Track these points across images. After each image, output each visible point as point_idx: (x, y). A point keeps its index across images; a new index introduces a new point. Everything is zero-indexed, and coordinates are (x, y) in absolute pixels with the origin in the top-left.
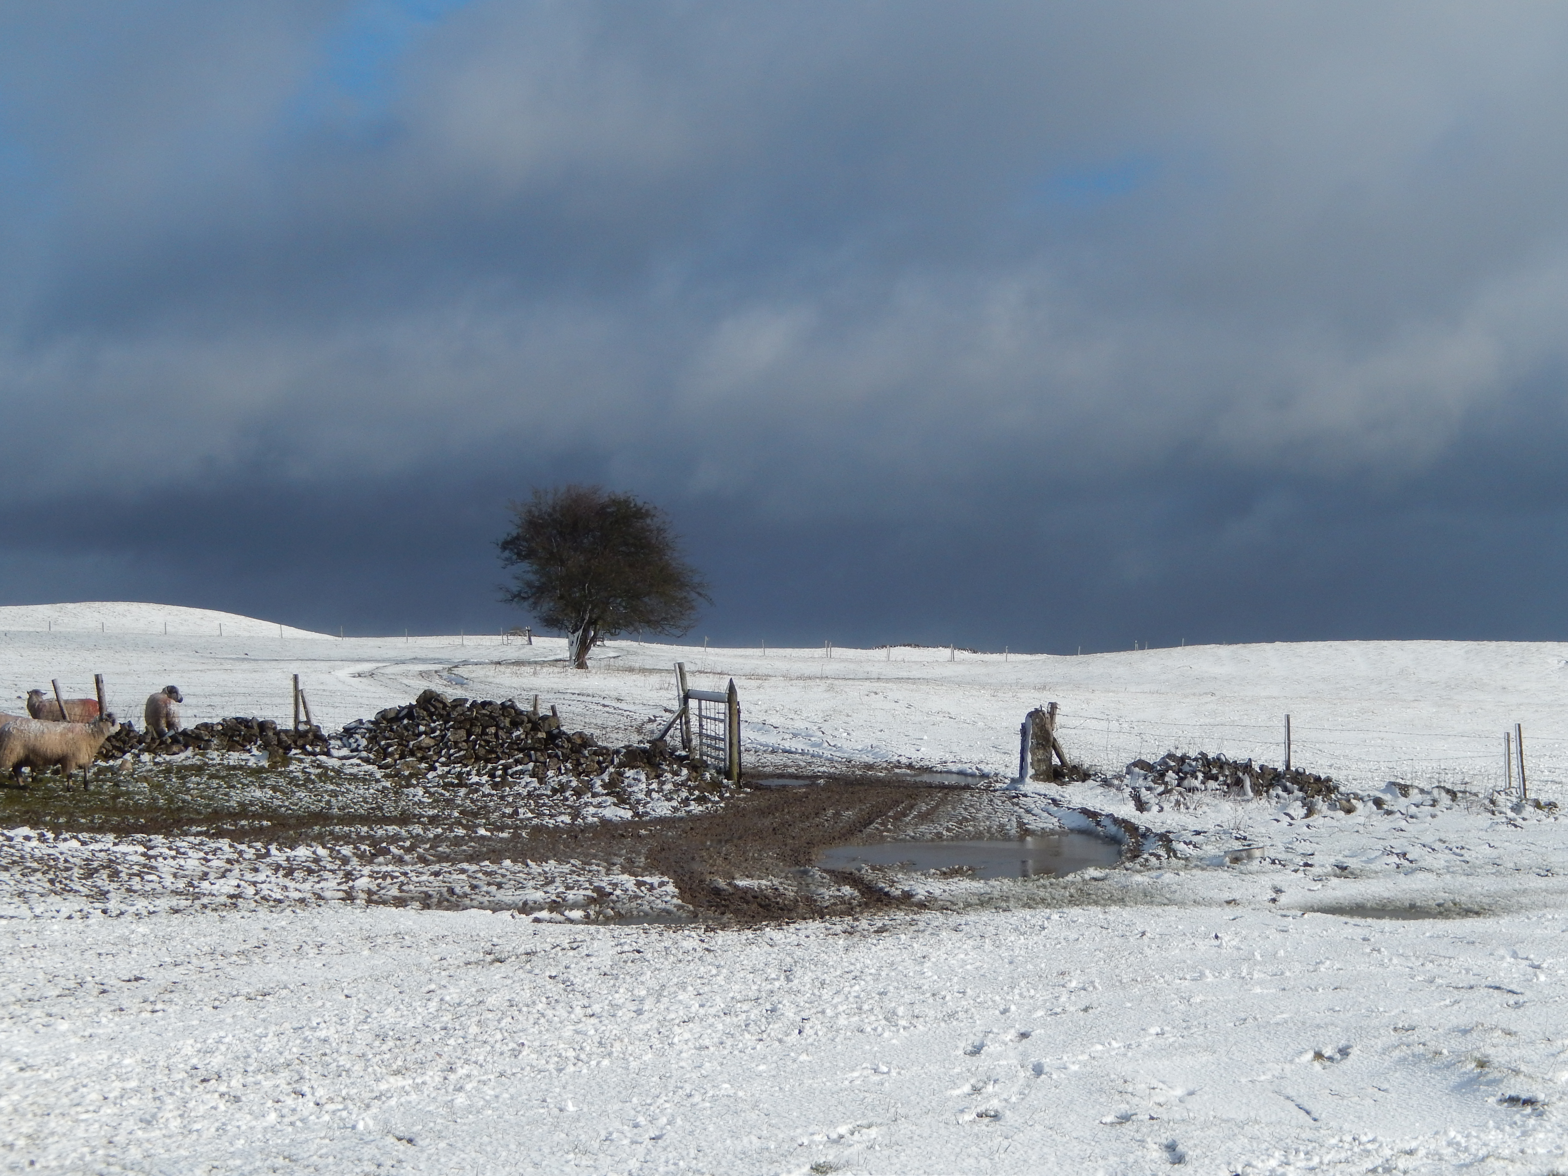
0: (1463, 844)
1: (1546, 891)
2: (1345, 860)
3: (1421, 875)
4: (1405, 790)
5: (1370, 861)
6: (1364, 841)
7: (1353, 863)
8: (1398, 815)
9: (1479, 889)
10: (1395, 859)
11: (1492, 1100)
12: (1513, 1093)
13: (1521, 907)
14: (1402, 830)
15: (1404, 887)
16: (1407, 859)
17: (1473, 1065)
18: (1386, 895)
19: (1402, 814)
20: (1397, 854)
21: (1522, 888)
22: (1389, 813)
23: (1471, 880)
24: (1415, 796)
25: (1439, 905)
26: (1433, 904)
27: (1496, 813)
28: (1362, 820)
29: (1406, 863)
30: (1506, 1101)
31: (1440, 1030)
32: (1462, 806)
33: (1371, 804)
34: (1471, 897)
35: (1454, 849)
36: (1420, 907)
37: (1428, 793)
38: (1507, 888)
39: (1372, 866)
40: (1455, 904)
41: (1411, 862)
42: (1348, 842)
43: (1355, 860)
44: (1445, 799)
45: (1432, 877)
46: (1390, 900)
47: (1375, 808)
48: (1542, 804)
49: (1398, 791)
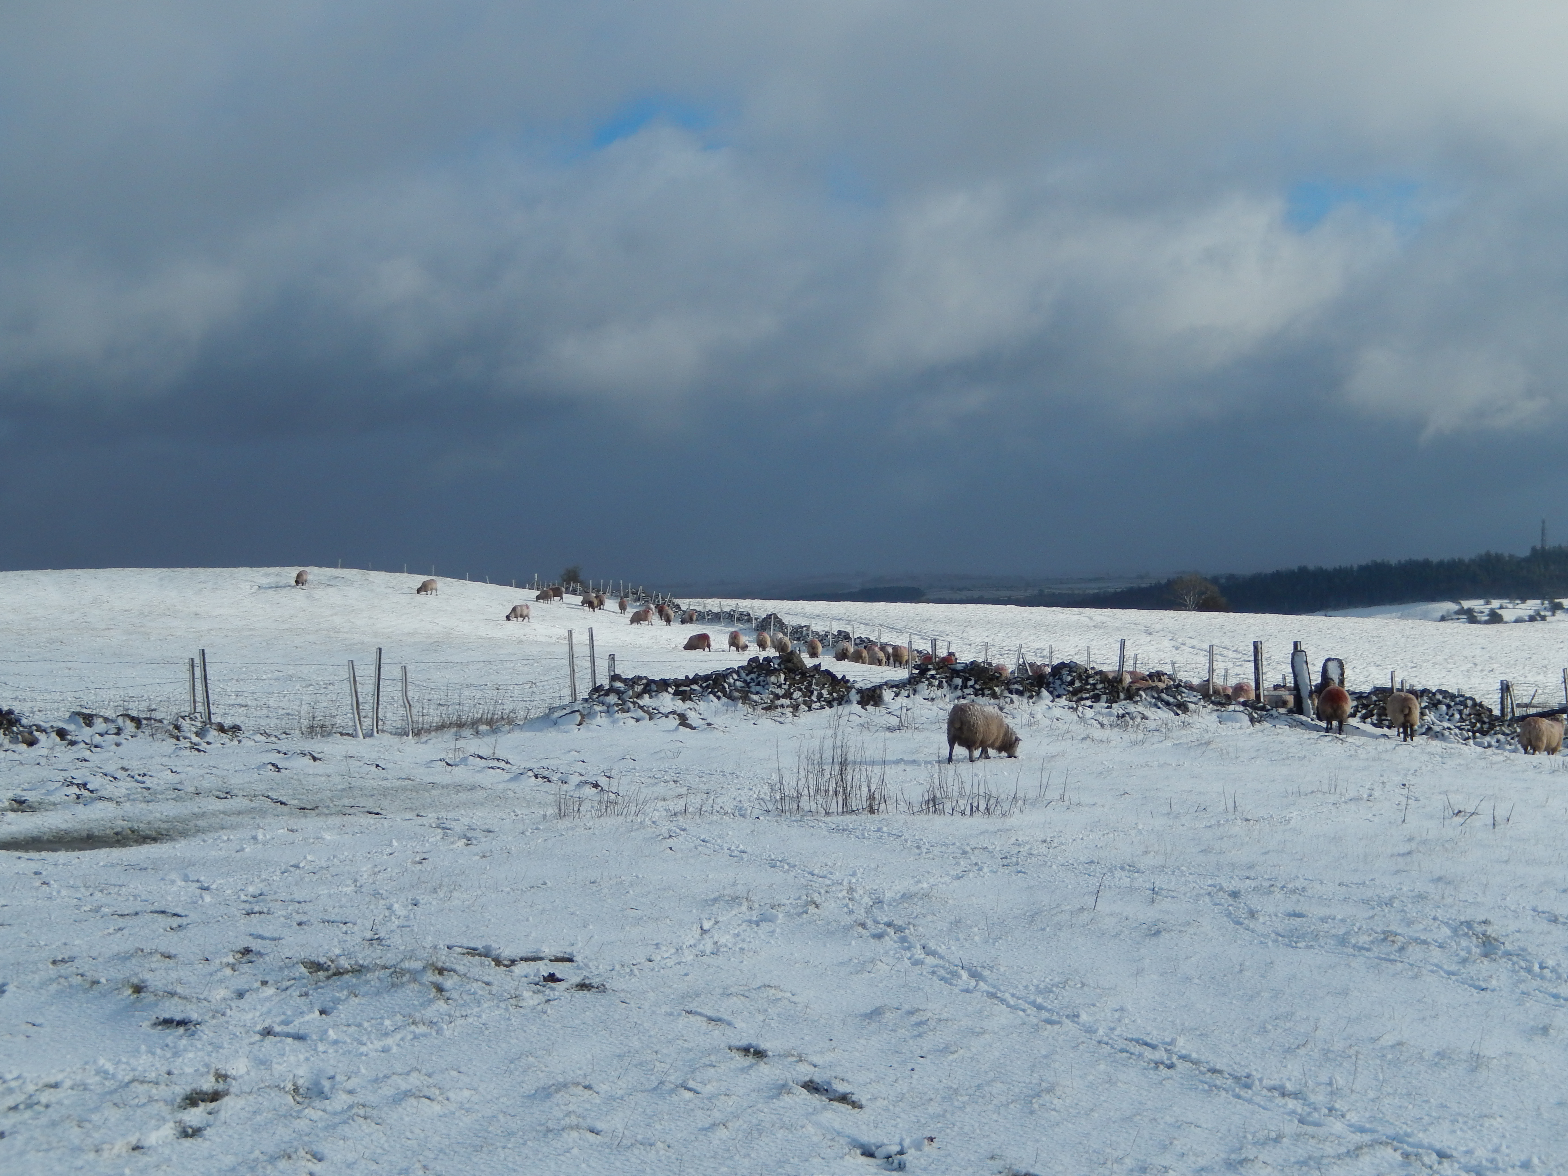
0: (145, 771)
1: (224, 813)
2: (24, 793)
3: (100, 805)
4: (88, 720)
5: (49, 793)
6: (44, 772)
7: (31, 797)
8: (82, 745)
9: (158, 815)
10: (75, 790)
11: (146, 1024)
12: (167, 1016)
13: (199, 830)
14: (86, 760)
15: (83, 817)
16: (88, 789)
17: (130, 991)
18: (64, 826)
19: (87, 744)
20: (78, 785)
21: (201, 811)
22: (73, 743)
23: (151, 806)
24: (100, 725)
25: (117, 834)
26: (109, 832)
27: (181, 738)
28: (45, 752)
29: (86, 793)
30: (160, 1024)
31: (100, 959)
32: (147, 733)
33: (54, 735)
34: (149, 823)
35: (137, 777)
36: (98, 837)
37: (113, 721)
38: (186, 812)
39: (52, 799)
40: (133, 832)
41: (92, 792)
42: (29, 774)
43: (34, 793)
44: (130, 726)
45: (111, 806)
46: (67, 832)
47: (58, 739)
48: (226, 726)
49: (81, 720)
